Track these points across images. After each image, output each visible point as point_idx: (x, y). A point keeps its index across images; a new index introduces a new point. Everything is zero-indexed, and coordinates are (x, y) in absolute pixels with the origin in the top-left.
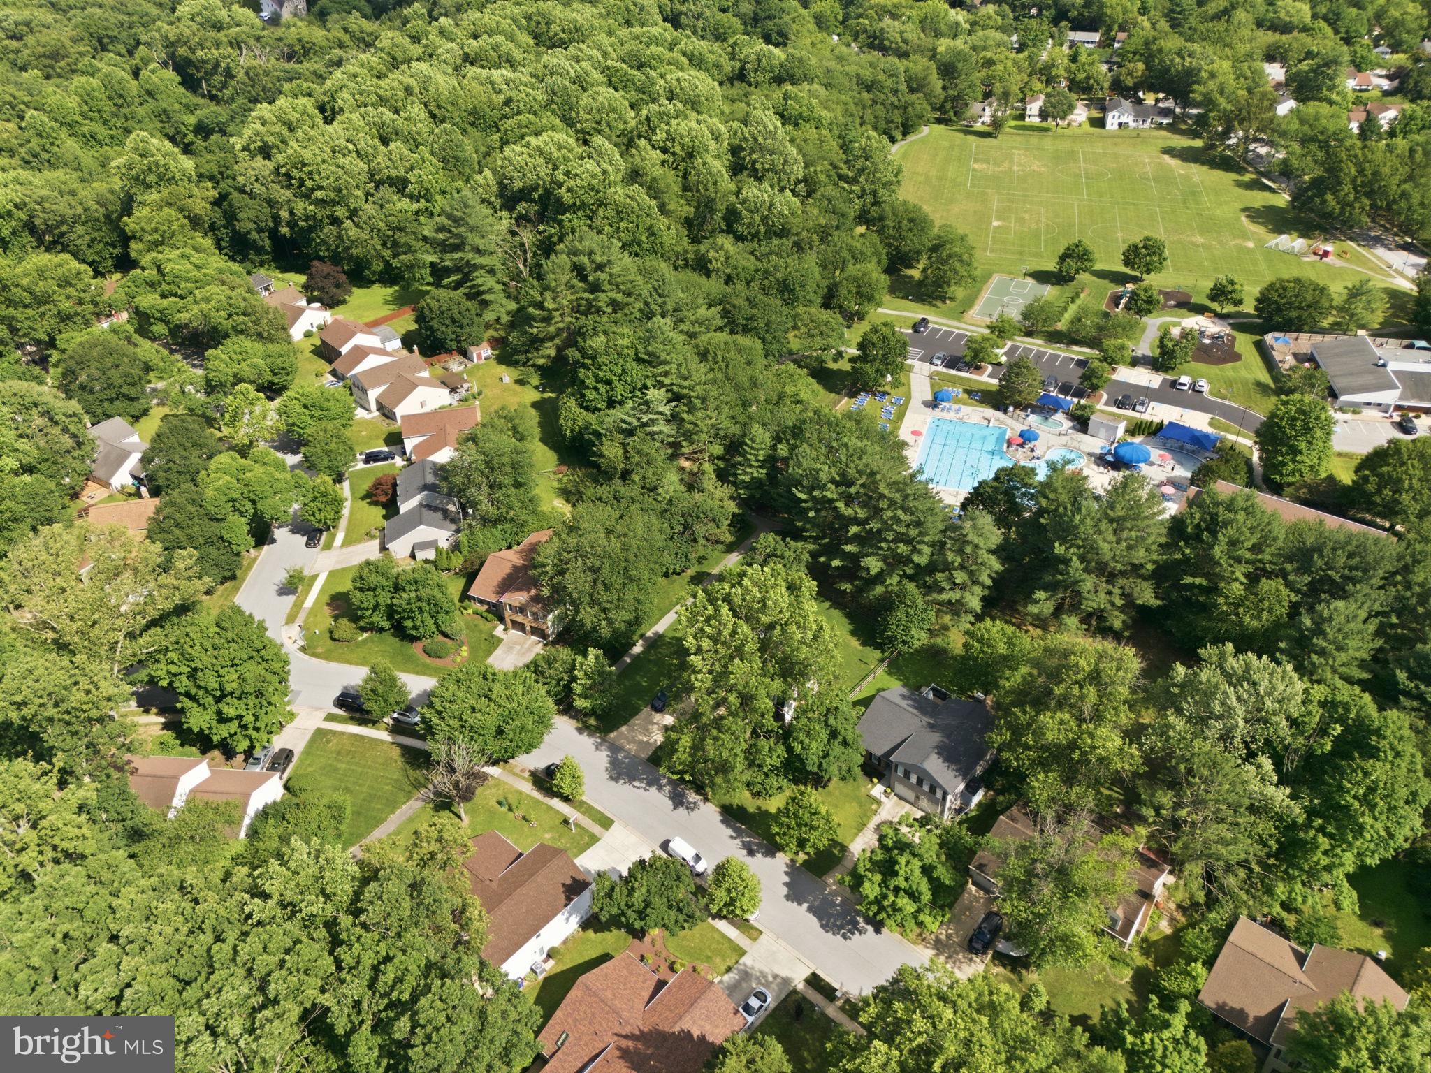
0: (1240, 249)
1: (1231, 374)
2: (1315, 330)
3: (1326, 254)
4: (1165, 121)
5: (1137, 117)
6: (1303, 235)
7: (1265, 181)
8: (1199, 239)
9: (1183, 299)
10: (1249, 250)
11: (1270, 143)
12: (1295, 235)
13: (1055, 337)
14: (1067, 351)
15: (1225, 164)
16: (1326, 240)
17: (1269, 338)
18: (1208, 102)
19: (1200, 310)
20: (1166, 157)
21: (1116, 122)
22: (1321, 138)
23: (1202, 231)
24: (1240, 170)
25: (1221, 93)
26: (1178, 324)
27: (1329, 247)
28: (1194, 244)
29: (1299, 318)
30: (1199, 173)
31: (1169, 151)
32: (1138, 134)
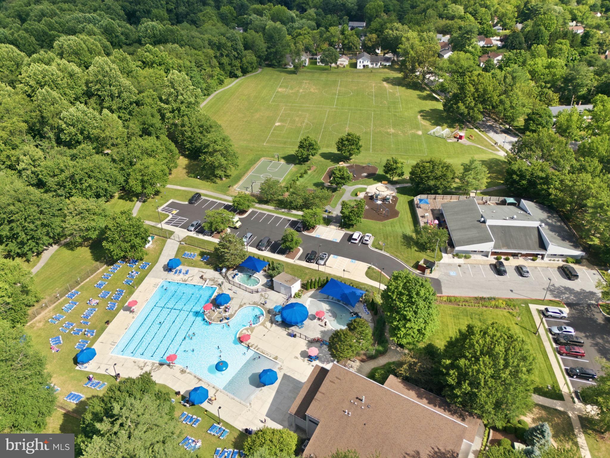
0: (414, 136)
1: (389, 229)
2: (447, 192)
3: (461, 137)
4: (388, 64)
5: (372, 62)
6: (451, 126)
7: (434, 95)
8: (392, 131)
9: (371, 171)
10: (419, 136)
11: (436, 74)
12: (445, 126)
13: (282, 204)
14: (288, 214)
15: (415, 86)
16: (462, 129)
17: (417, 199)
18: (406, 53)
19: (379, 179)
20: (385, 83)
21: (362, 65)
22: (461, 71)
23: (395, 126)
24: (422, 89)
25: (412, 49)
26: (364, 190)
27: (462, 133)
28: (388, 133)
29: (435, 186)
30: (401, 92)
31: (387, 80)
32: (372, 71)
